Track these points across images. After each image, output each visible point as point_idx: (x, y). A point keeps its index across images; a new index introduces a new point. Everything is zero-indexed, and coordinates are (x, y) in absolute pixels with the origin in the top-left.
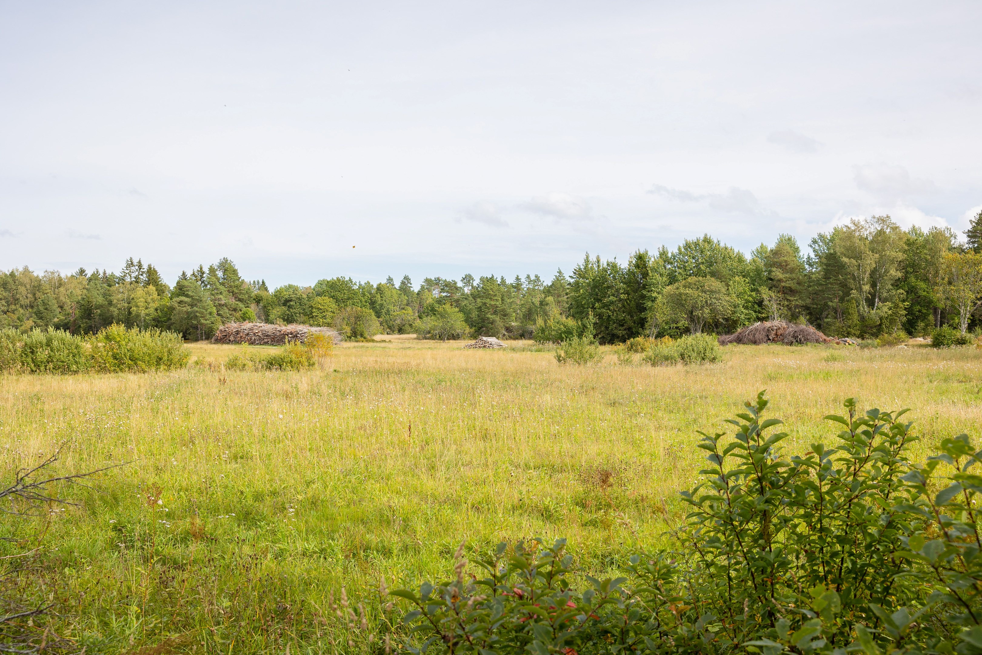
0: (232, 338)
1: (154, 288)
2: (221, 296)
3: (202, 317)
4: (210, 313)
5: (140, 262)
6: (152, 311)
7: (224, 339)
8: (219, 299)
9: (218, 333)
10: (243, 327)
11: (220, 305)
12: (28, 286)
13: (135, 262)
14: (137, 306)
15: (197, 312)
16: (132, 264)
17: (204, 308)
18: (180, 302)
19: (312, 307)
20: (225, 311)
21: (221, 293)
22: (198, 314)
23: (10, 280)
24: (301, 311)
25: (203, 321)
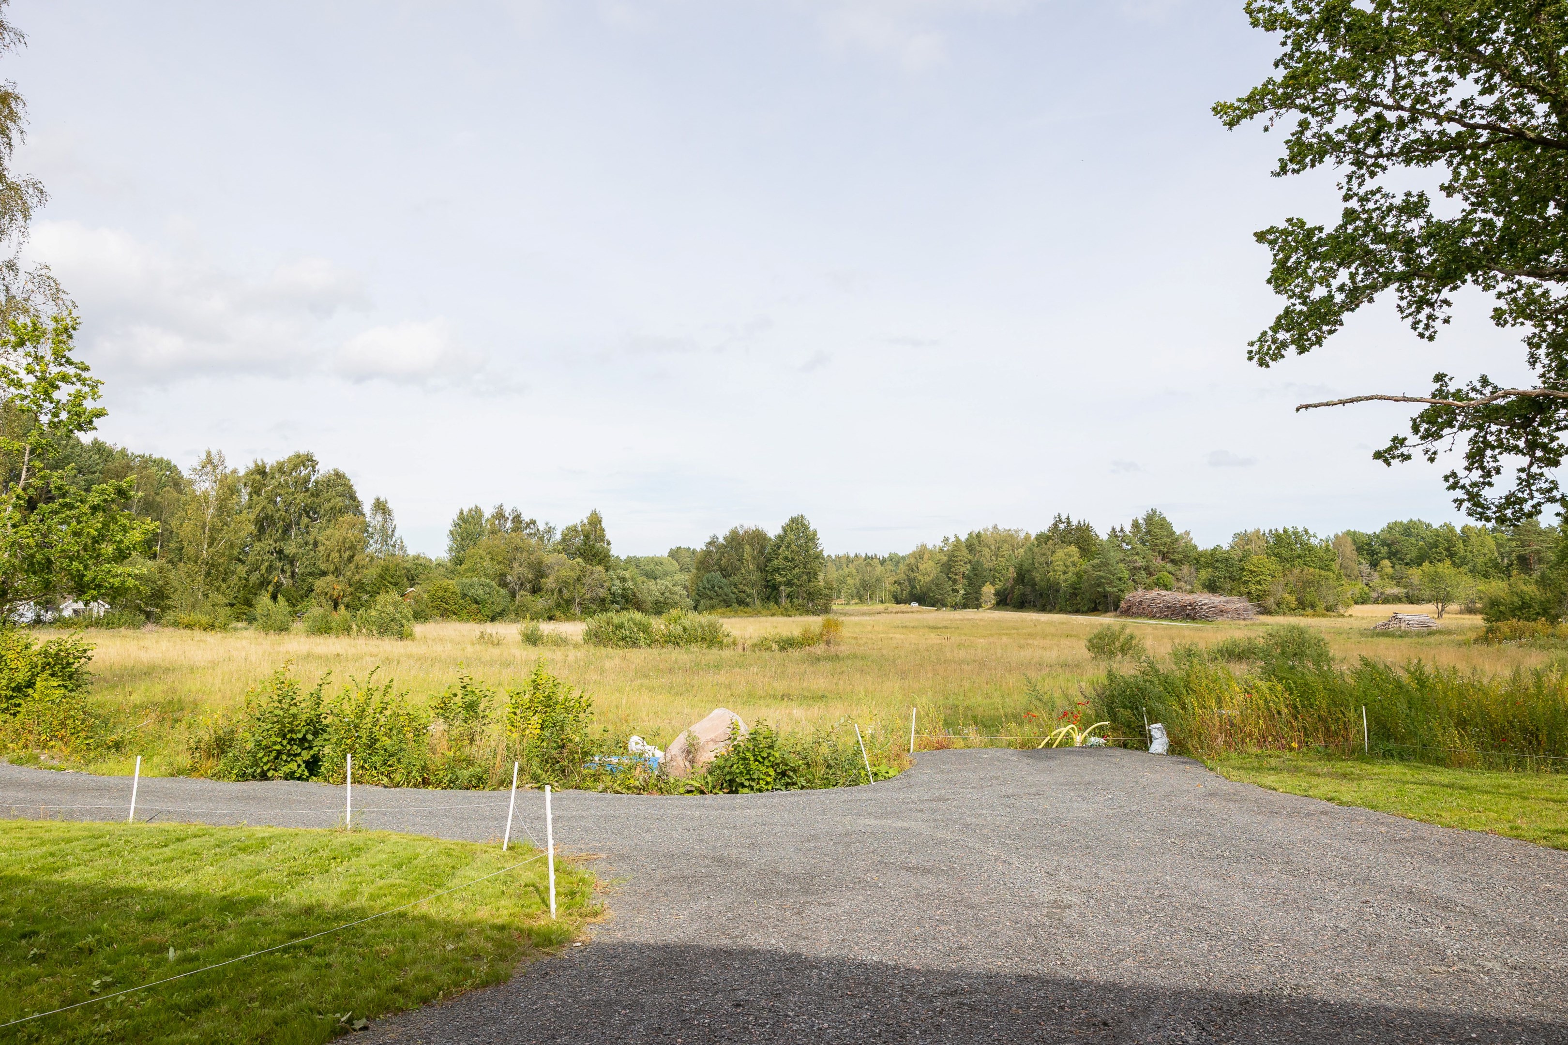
0: (1133, 609)
1: (1076, 549)
2: (1136, 558)
3: (1107, 583)
4: (1121, 579)
5: (1068, 518)
6: (1070, 576)
9: (1123, 604)
10: (1149, 597)
11: (1135, 568)
12: (993, 548)
13: (1064, 518)
15: (1101, 577)
16: (1060, 520)
17: (1110, 572)
19: (1243, 569)
21: (1137, 554)
22: (1103, 580)
23: (976, 542)
24: (1228, 575)
25: (1108, 589)
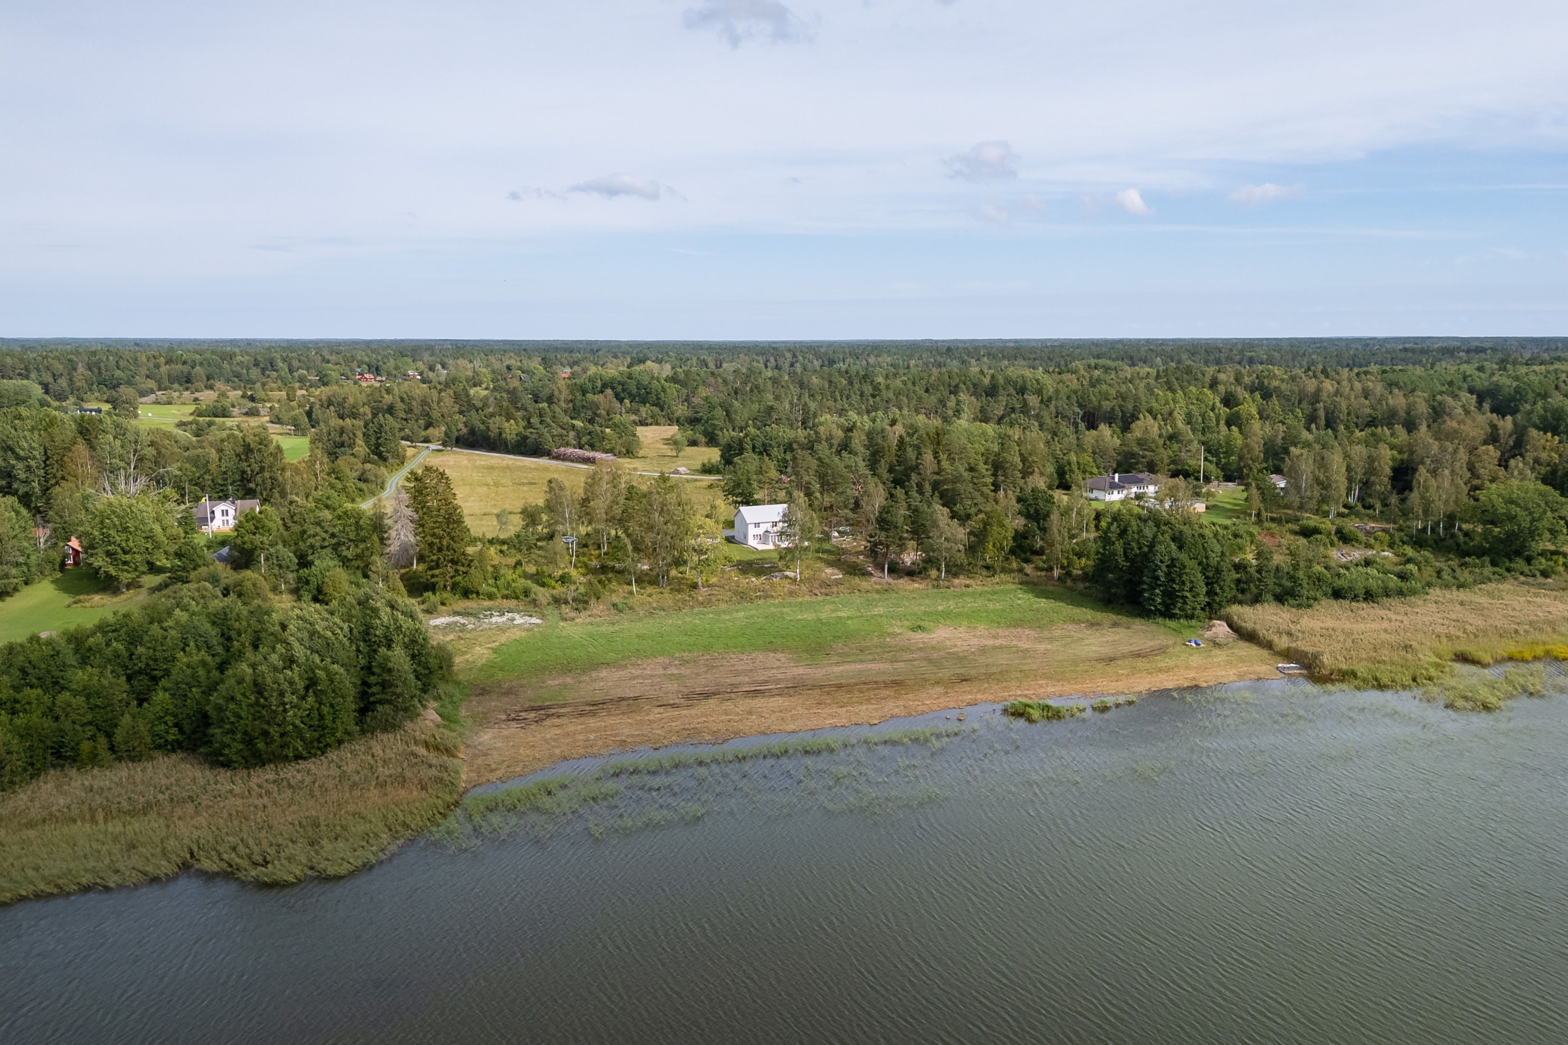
0: (562, 457)
1: (513, 421)
2: (553, 430)
4: (549, 442)
6: (514, 436)
8: (553, 432)
9: (554, 454)
10: (566, 451)
14: (505, 433)
18: (531, 433)
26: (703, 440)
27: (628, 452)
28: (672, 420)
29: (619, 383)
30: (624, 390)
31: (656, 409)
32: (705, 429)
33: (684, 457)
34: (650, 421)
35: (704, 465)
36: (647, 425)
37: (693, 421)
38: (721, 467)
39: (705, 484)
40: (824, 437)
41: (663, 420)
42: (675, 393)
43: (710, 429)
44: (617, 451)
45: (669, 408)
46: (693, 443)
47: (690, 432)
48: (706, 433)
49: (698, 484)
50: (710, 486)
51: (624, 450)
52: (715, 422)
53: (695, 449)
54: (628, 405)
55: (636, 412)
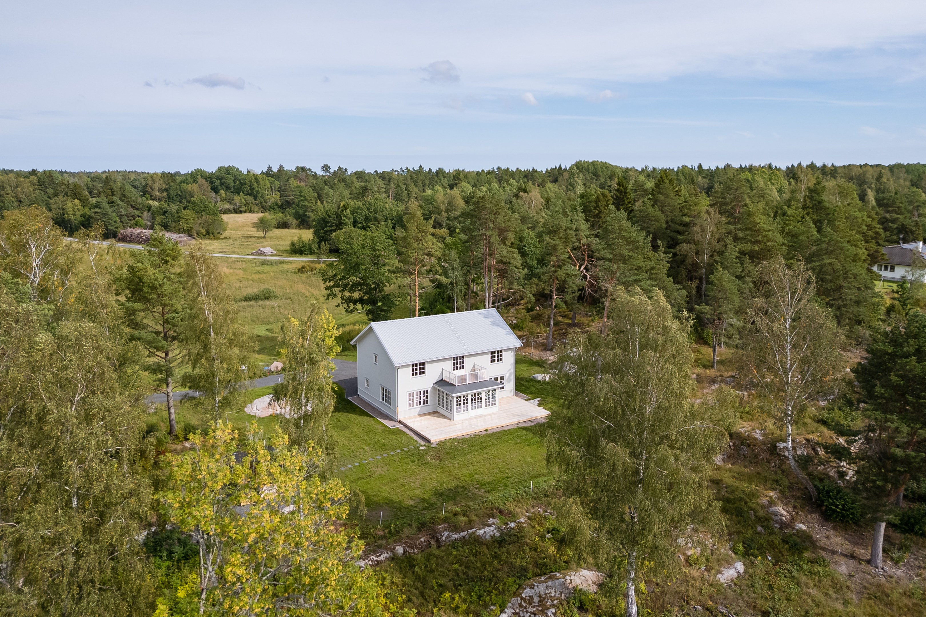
0: (128, 239)
1: (78, 201)
2: (121, 210)
3: (108, 225)
4: (115, 222)
6: (78, 217)
7: (123, 239)
8: (121, 212)
9: (120, 236)
10: (135, 232)
11: (121, 215)
14: (67, 214)
17: (109, 219)
18: (96, 213)
19: (179, 217)
20: (125, 219)
22: (106, 223)
26: (295, 222)
27: (208, 233)
28: (264, 209)
29: (218, 178)
30: (222, 184)
31: (249, 198)
32: (297, 212)
33: (271, 238)
34: (244, 208)
35: (293, 244)
36: (241, 212)
37: (284, 206)
38: (314, 247)
39: (294, 267)
40: (443, 208)
41: (256, 208)
42: (268, 184)
43: (301, 212)
44: (194, 233)
45: (262, 197)
46: (284, 225)
47: (281, 215)
48: (297, 216)
49: (286, 267)
50: (302, 270)
51: (203, 231)
52: (306, 203)
53: (285, 231)
54: (224, 195)
55: (230, 201)
